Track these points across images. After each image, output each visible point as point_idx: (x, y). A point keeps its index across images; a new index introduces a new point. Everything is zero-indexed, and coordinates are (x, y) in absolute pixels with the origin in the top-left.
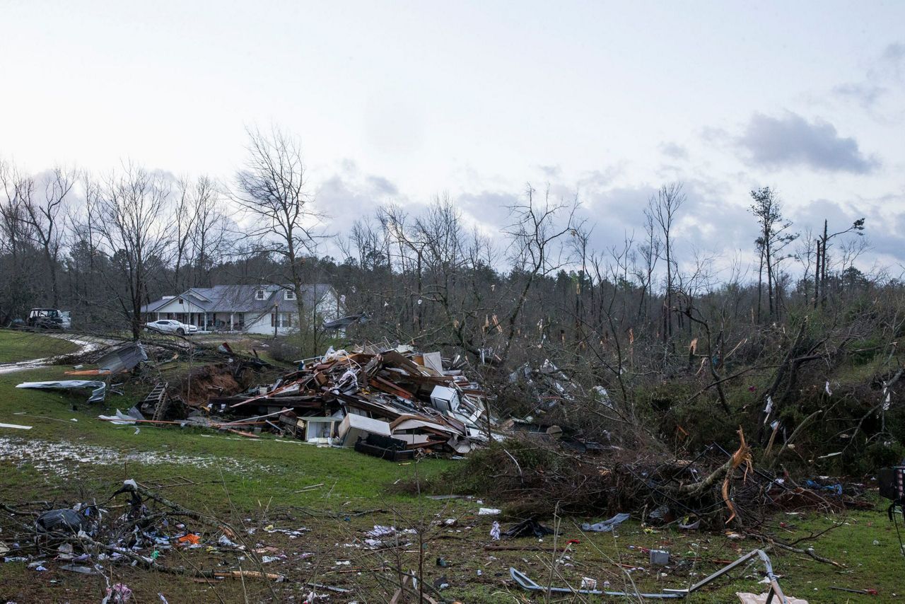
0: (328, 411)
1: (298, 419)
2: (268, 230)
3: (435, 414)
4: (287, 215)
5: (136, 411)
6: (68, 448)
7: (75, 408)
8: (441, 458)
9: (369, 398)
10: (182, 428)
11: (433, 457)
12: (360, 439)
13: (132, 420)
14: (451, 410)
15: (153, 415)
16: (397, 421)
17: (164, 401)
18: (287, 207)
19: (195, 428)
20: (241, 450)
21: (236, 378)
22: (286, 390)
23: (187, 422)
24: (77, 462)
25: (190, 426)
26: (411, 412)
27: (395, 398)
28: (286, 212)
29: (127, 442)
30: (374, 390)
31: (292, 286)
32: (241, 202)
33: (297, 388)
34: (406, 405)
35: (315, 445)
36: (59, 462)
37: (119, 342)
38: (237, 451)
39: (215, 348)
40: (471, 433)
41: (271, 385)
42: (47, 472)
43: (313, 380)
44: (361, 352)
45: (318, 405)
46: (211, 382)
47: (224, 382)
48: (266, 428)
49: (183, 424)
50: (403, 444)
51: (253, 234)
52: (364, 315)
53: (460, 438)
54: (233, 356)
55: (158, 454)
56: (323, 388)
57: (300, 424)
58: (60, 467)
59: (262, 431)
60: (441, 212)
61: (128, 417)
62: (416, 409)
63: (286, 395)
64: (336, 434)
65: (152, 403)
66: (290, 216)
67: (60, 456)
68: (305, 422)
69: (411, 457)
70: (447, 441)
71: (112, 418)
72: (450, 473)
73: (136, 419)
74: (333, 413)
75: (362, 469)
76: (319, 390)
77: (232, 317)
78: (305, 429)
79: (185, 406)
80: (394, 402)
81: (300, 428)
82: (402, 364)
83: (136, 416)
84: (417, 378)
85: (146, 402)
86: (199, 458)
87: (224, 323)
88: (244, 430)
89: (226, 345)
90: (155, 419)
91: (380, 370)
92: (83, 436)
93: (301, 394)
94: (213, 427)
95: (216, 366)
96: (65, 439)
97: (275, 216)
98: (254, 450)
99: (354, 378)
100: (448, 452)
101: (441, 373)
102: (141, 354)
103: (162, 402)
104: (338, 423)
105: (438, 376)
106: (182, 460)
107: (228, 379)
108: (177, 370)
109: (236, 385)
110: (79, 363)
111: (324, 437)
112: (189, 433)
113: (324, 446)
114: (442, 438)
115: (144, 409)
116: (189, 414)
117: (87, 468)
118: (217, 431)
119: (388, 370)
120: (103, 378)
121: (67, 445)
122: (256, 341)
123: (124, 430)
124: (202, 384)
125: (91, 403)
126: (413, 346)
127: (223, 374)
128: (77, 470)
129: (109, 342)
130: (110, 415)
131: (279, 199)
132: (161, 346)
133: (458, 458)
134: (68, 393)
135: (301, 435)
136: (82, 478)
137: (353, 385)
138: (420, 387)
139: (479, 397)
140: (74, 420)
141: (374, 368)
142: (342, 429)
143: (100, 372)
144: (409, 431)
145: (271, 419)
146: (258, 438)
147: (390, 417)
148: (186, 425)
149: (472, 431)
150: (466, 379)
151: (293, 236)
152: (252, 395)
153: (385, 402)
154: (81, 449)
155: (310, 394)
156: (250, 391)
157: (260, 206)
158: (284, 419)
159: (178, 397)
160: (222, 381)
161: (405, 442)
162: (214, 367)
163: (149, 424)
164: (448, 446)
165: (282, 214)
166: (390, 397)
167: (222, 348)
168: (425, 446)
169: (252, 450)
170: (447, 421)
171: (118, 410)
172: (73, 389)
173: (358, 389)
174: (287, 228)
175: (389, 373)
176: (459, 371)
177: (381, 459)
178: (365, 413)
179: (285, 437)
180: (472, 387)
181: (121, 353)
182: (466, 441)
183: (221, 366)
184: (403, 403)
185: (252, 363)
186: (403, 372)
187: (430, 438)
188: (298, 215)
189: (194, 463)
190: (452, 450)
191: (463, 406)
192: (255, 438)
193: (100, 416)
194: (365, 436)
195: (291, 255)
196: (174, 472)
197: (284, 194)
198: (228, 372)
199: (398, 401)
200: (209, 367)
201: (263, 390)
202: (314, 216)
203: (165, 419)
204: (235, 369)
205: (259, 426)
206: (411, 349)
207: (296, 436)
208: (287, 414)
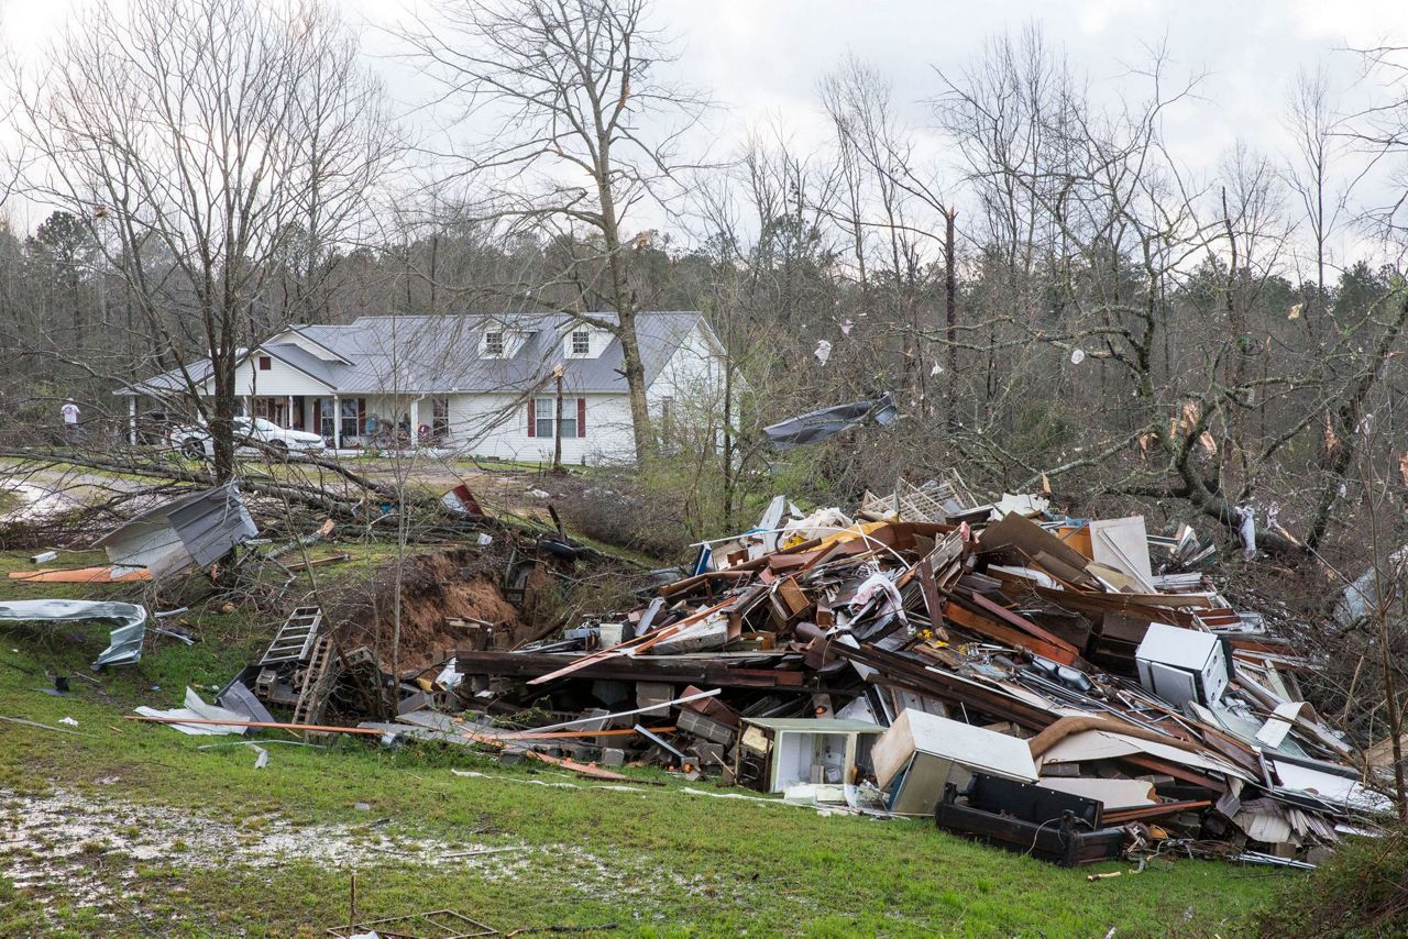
0: (821, 699)
1: (746, 725)
2: (539, 146)
3: (1157, 713)
4: (596, 102)
5: (246, 694)
6: (81, 812)
7: (62, 686)
8: (1202, 856)
9: (952, 661)
10: (388, 750)
11: (1180, 853)
12: (951, 789)
13: (235, 722)
14: (1203, 701)
15: (292, 707)
16: (1048, 734)
17: (324, 663)
18: (594, 77)
19: (426, 748)
20: (595, 823)
21: (505, 592)
22: (684, 632)
23: (398, 729)
24: (125, 860)
25: (410, 742)
26: (1084, 706)
27: (1027, 660)
28: (591, 90)
29: (249, 794)
30: (959, 633)
31: (612, 318)
32: (462, 63)
33: (720, 627)
34: (1065, 682)
35: (807, 808)
36: (72, 859)
37: (157, 482)
38: (586, 826)
39: (429, 502)
40: (1281, 776)
41: (633, 617)
42: (46, 891)
43: (768, 600)
44: (890, 515)
45: (793, 680)
46: (441, 604)
47: (477, 603)
48: (637, 749)
49: (388, 739)
50: (1090, 810)
51: (498, 159)
52: (887, 401)
53: (1252, 793)
54: (488, 524)
55: (353, 833)
56: (802, 626)
57: (753, 740)
58: (75, 874)
59: (627, 759)
60: (1016, 87)
61: (223, 714)
62: (1099, 696)
63: (685, 647)
64: (863, 773)
65: (286, 670)
66: (602, 104)
67: (66, 840)
68: (769, 734)
69: (1116, 850)
70: (1214, 800)
71: (172, 714)
72: (1284, 914)
73: (246, 719)
74: (838, 704)
75: (984, 890)
76: (788, 632)
77: (414, 408)
78: (770, 755)
79: (386, 678)
80: (1026, 674)
81: (752, 754)
82: (1041, 555)
83: (249, 712)
84: (1089, 600)
85: (270, 667)
86: (481, 848)
87: (390, 426)
88: (569, 754)
89: (463, 492)
90: (301, 719)
91: (969, 573)
92: (111, 772)
93: (732, 645)
94: (481, 747)
95: (449, 555)
96: (62, 781)
97: (561, 104)
98: (635, 822)
99: (892, 595)
100: (1221, 837)
101: (1147, 583)
102: (239, 520)
103: (317, 666)
104: (867, 741)
105: (1140, 591)
106: (432, 853)
107: (488, 596)
108: (341, 569)
109: (509, 613)
110: (42, 545)
111: (826, 781)
112: (413, 764)
113: (838, 810)
114: (1199, 794)
115: (264, 687)
116: (400, 704)
117: (161, 879)
118: (494, 759)
119: (993, 574)
120: (132, 591)
121: (77, 801)
122: (504, 480)
123: (224, 752)
124: (417, 609)
125: (104, 668)
126: (1047, 496)
127: (470, 580)
128: (133, 885)
129: (125, 484)
130: (167, 707)
131: (572, 54)
132: (278, 495)
133: (1259, 857)
134: (34, 640)
135: (756, 773)
136: (158, 912)
137: (888, 618)
138: (1098, 627)
139: (1270, 659)
140: (68, 720)
141: (949, 566)
142: (886, 758)
143: (116, 573)
144: (1091, 768)
145: (646, 721)
146: (626, 782)
147: (1028, 723)
148: (399, 738)
149: (1283, 770)
150: (1224, 603)
151: (612, 166)
152: (578, 645)
153: (1002, 674)
154: (122, 817)
155: (761, 647)
156: (571, 634)
157: (516, 76)
158: (689, 722)
159: (362, 651)
160: (471, 602)
161: (1098, 804)
162: (444, 561)
163: (285, 734)
164: (1221, 818)
165: (580, 98)
166: (1012, 656)
167: (452, 502)
168: (1147, 818)
169: (628, 822)
170: (1199, 737)
171: (190, 692)
172: (45, 625)
173: (911, 630)
174: (596, 142)
175: (998, 583)
176: (1195, 577)
177: (1025, 857)
178: (939, 705)
179: (703, 779)
180: (1247, 629)
181: (179, 517)
182: (1266, 802)
183: (460, 557)
184: (1053, 676)
185: (546, 548)
186: (1044, 580)
187: (1160, 790)
188: (628, 103)
189: (471, 864)
190: (1232, 831)
191: (1234, 687)
192: (621, 785)
193: (139, 710)
194: (964, 782)
195: (606, 222)
196: (425, 893)
197: (584, 38)
198: (483, 574)
199: (1038, 672)
200: (430, 558)
201: (611, 633)
202: (674, 106)
203: (326, 719)
204: (504, 566)
205: (613, 743)
206: (1042, 505)
207: (740, 777)
208: (701, 708)
